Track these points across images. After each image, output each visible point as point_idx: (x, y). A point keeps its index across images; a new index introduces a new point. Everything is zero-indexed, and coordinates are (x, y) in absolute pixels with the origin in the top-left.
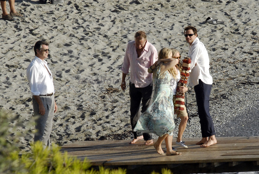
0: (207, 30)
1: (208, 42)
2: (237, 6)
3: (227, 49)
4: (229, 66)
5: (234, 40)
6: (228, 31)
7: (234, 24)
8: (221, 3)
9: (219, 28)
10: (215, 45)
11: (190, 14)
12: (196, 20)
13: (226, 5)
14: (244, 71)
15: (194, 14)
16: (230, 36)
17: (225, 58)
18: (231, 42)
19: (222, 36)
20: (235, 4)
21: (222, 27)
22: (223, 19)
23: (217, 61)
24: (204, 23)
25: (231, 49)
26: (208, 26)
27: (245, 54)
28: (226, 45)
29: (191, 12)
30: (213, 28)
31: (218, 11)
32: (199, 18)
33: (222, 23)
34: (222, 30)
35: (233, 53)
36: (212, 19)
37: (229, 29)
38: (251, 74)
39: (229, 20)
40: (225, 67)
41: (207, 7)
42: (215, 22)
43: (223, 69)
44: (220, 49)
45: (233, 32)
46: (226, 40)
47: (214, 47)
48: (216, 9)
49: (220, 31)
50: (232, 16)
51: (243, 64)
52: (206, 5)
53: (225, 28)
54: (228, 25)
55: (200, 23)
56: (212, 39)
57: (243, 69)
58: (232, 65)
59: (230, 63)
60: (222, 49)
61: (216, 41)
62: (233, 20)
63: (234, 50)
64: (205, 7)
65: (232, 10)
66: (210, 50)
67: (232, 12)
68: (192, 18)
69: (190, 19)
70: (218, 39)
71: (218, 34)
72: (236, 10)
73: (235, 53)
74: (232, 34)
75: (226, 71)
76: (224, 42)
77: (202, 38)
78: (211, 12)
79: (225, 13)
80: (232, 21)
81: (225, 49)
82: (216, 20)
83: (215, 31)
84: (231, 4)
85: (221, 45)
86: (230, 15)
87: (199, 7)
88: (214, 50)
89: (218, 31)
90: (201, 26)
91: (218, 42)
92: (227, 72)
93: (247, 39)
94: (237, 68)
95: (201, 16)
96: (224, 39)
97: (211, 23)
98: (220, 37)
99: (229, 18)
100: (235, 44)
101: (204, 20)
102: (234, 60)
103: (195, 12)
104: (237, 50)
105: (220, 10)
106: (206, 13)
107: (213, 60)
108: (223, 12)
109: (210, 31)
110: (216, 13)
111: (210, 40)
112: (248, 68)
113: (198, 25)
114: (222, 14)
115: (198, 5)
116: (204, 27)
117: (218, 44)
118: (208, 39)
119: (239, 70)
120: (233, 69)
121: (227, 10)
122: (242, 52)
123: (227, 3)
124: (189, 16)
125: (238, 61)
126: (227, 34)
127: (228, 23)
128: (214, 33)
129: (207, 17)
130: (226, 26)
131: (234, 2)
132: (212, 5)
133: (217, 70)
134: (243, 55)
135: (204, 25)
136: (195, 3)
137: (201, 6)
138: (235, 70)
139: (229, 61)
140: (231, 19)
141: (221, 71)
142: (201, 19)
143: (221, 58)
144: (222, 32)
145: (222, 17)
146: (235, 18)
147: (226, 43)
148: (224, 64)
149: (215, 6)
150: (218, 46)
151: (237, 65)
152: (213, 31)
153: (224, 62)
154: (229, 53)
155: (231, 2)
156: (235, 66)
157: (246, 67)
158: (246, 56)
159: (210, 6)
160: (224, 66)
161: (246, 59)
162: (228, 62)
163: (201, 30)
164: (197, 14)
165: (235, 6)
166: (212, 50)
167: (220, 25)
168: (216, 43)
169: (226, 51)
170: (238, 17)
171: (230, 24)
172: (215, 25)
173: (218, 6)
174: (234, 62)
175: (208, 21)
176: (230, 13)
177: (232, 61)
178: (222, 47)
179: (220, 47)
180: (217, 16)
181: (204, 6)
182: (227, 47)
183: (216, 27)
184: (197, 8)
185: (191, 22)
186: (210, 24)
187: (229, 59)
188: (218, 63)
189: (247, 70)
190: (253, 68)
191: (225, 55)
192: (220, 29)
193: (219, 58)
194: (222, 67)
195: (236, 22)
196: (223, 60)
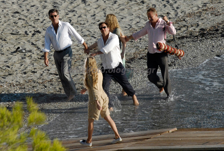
0: (18, 58)
1: (19, 67)
2: (42, 37)
3: (36, 72)
4: (39, 86)
5: (41, 64)
6: (36, 58)
7: (40, 52)
8: (28, 35)
9: (28, 55)
10: (26, 69)
11: (3, 46)
12: (8, 50)
13: (32, 36)
14: (52, 88)
15: (6, 45)
16: (37, 61)
17: (35, 80)
18: (39, 66)
19: (31, 62)
20: (39, 35)
21: (30, 55)
22: (30, 48)
23: (28, 83)
24: (15, 52)
25: (39, 72)
26: (18, 55)
27: (52, 75)
28: (35, 69)
29: (3, 44)
30: (23, 56)
31: (26, 42)
32: (10, 48)
33: (30, 51)
34: (30, 57)
35: (42, 75)
36: (21, 48)
37: (36, 56)
38: (58, 91)
39: (36, 49)
40: (35, 87)
41: (16, 39)
42: (24, 51)
43: (34, 88)
44: (30, 72)
45: (40, 58)
46: (35, 65)
47: (25, 71)
48: (24, 40)
49: (29, 58)
50: (38, 45)
51: (51, 83)
52: (15, 38)
53: (33, 56)
54: (35, 52)
55: (12, 52)
56: (23, 65)
57: (51, 87)
58: (42, 85)
59: (39, 83)
60: (32, 72)
61: (26, 66)
62: (39, 48)
63: (42, 73)
64: (15, 39)
65: (38, 41)
66: (22, 74)
67: (37, 42)
68: (4, 49)
69: (3, 50)
70: (28, 65)
71: (28, 60)
72: (41, 41)
73: (43, 75)
74: (39, 60)
75: (36, 89)
76: (33, 66)
77: (14, 65)
78: (20, 43)
79: (32, 43)
80: (38, 50)
81: (34, 72)
82: (25, 49)
83: (25, 58)
84: (36, 35)
85: (31, 69)
86: (36, 45)
87: (10, 40)
88: (25, 73)
89: (27, 58)
90: (12, 55)
91: (28, 67)
92: (38, 90)
93: (52, 63)
94: (46, 87)
95: (12, 47)
96: (33, 64)
97: (21, 51)
98: (30, 62)
99: (36, 47)
100: (42, 68)
101: (15, 50)
102: (43, 81)
103: (6, 44)
104: (44, 73)
105: (27, 41)
106: (16, 44)
107: (25, 82)
108: (30, 42)
109: (20, 58)
110: (24, 44)
111: (21, 65)
112: (55, 86)
113: (10, 54)
114: (30, 44)
115: (8, 38)
116: (15, 55)
117: (28, 68)
118: (19, 65)
119: (48, 88)
120: (42, 87)
121: (33, 40)
122: (49, 74)
123: (32, 35)
124: (2, 47)
125: (46, 81)
126: (35, 59)
127: (35, 51)
128: (24, 60)
129: (17, 47)
130: (33, 53)
131: (39, 34)
132: (20, 37)
133: (29, 89)
134: (50, 76)
135: (15, 54)
136: (6, 36)
137: (11, 39)
138: (44, 89)
139: (39, 82)
140: (38, 48)
141: (33, 90)
142: (12, 49)
143: (31, 79)
144: (30, 59)
145: (29, 46)
146: (40, 46)
147: (35, 67)
148: (34, 85)
149: (23, 38)
150: (28, 70)
151: (46, 85)
152: (22, 58)
153: (34, 82)
154: (38, 75)
155: (36, 34)
156: (44, 85)
157: (53, 85)
158: (52, 77)
159: (18, 38)
160: (35, 85)
161: (53, 79)
162: (37, 82)
163: (13, 58)
164: (8, 45)
165: (40, 37)
166: (23, 73)
167: (29, 53)
168: (27, 67)
169: (35, 73)
170: (43, 46)
171: (36, 51)
172: (24, 53)
173: (25, 38)
174: (43, 82)
175: (18, 50)
176: (36, 42)
177: (41, 81)
178: (31, 70)
179: (30, 71)
180: (24, 46)
181: (13, 39)
182: (36, 70)
183: (25, 55)
184: (8, 41)
185: (4, 52)
186: (20, 53)
187: (39, 80)
188: (29, 83)
189: (54, 88)
190: (59, 86)
191: (35, 77)
192: (29, 57)
193: (30, 79)
194: (33, 87)
195: (41, 50)
196: (33, 81)
